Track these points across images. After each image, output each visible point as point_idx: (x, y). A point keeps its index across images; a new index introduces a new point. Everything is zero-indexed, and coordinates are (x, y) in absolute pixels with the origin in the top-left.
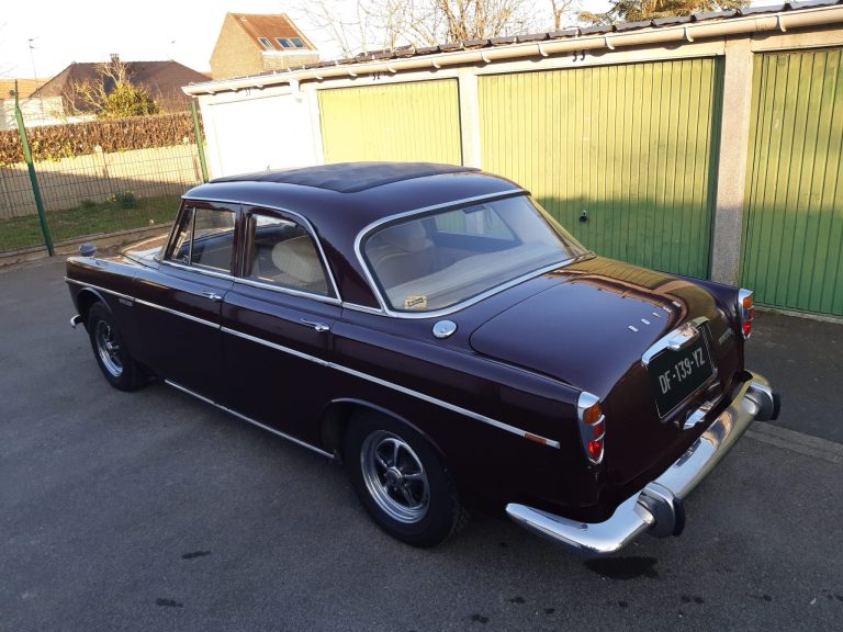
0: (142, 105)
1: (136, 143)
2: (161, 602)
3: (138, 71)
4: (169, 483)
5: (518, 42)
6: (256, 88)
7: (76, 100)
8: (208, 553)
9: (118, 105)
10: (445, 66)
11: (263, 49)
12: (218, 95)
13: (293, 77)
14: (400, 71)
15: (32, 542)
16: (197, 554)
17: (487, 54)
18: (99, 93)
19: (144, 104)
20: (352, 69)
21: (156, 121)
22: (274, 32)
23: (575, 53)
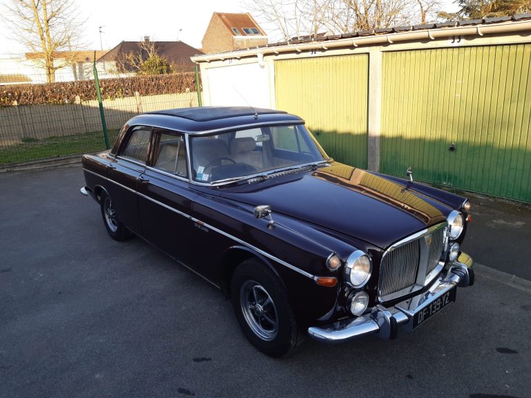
0: (164, 68)
1: (159, 90)
2: (181, 391)
3: (162, 47)
4: (184, 308)
5: (413, 30)
6: (235, 58)
7: (126, 64)
8: (210, 359)
9: (149, 67)
10: (360, 46)
11: (235, 35)
12: (212, 63)
13: (259, 52)
14: (330, 49)
15: (100, 340)
16: (204, 359)
17: (391, 37)
18: (139, 60)
19: (165, 67)
20: (298, 47)
21: (171, 78)
22: (241, 24)
23: (453, 37)
